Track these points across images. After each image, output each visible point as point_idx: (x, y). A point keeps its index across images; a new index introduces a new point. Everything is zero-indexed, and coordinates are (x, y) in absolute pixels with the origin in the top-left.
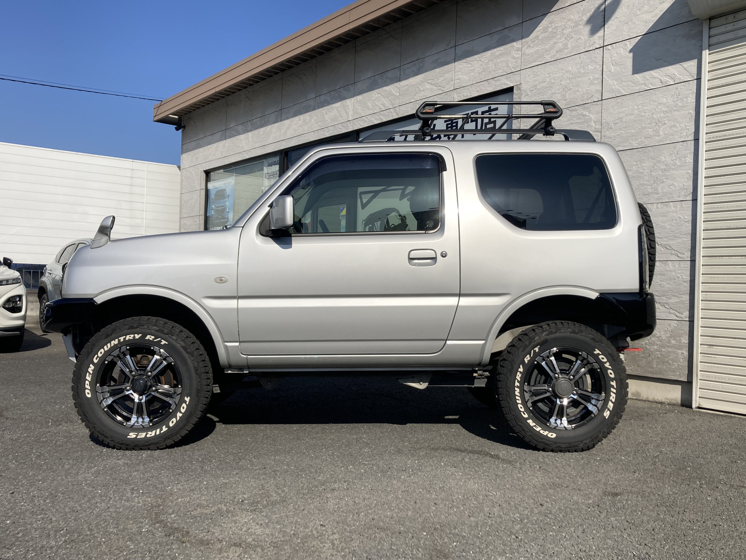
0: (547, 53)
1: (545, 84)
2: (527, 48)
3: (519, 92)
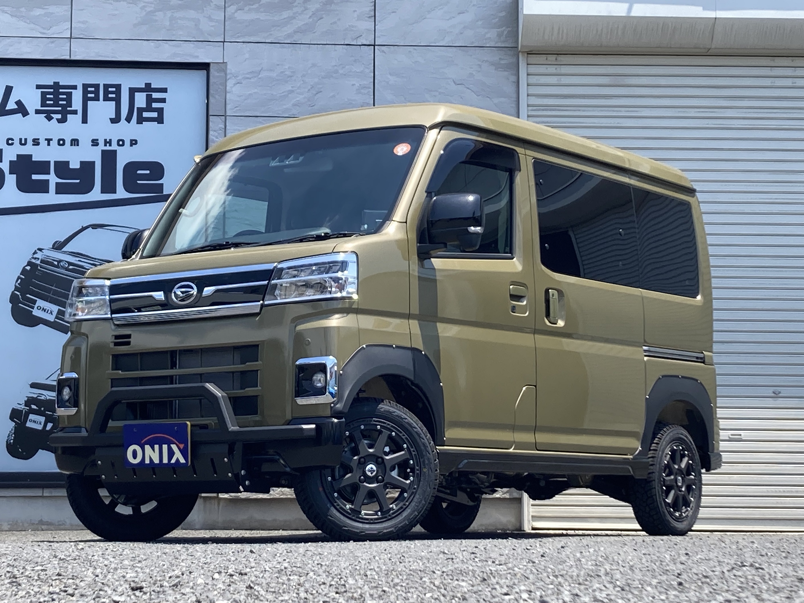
0: (279, 28)
1: (274, 75)
2: (236, 11)
3: (223, 74)
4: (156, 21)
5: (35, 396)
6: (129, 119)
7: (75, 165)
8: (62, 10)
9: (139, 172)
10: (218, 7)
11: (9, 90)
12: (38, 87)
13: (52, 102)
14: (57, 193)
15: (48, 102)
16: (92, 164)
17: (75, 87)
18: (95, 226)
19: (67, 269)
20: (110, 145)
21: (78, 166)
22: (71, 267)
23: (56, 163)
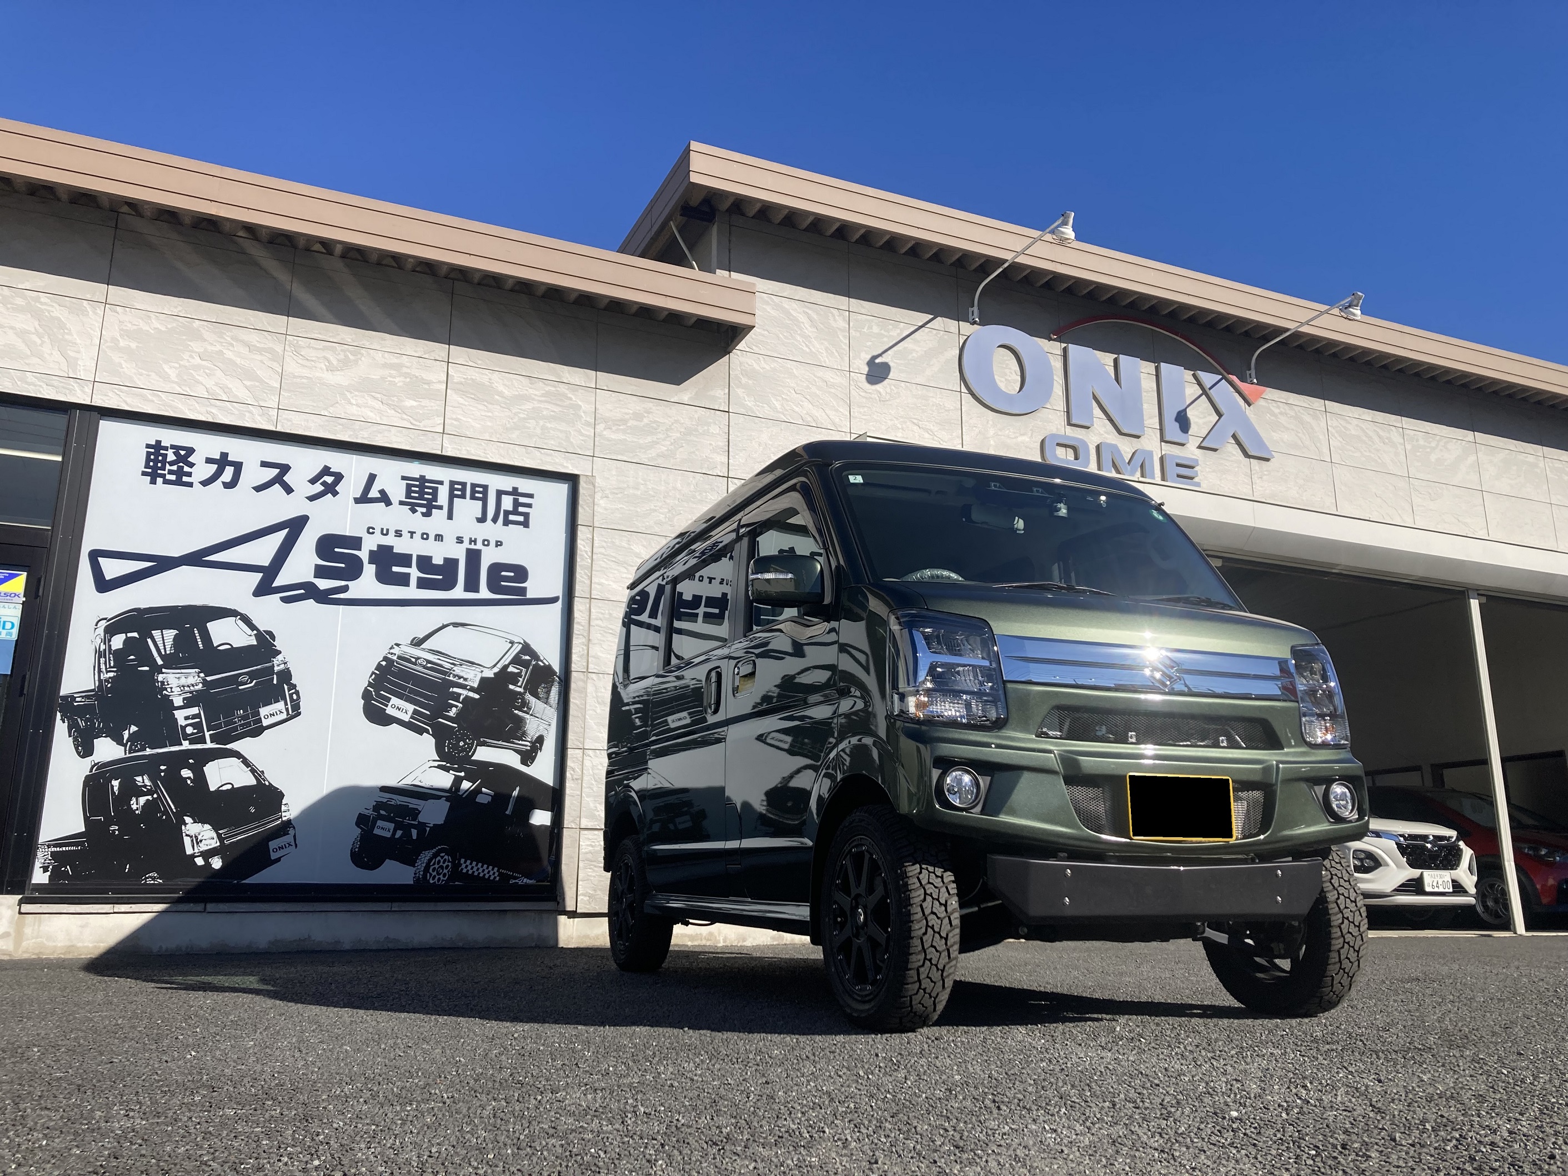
0: (643, 451)
1: (639, 493)
3: (591, 487)
4: (529, 428)
5: (385, 800)
6: (495, 520)
7: (438, 560)
8: (437, 405)
9: (503, 573)
10: (588, 424)
11: (372, 478)
12: (404, 478)
13: (417, 495)
14: (418, 587)
15: (412, 495)
16: (455, 562)
17: (441, 483)
18: (456, 625)
19: (425, 667)
20: (475, 544)
21: (441, 562)
22: (429, 665)
23: (419, 557)
